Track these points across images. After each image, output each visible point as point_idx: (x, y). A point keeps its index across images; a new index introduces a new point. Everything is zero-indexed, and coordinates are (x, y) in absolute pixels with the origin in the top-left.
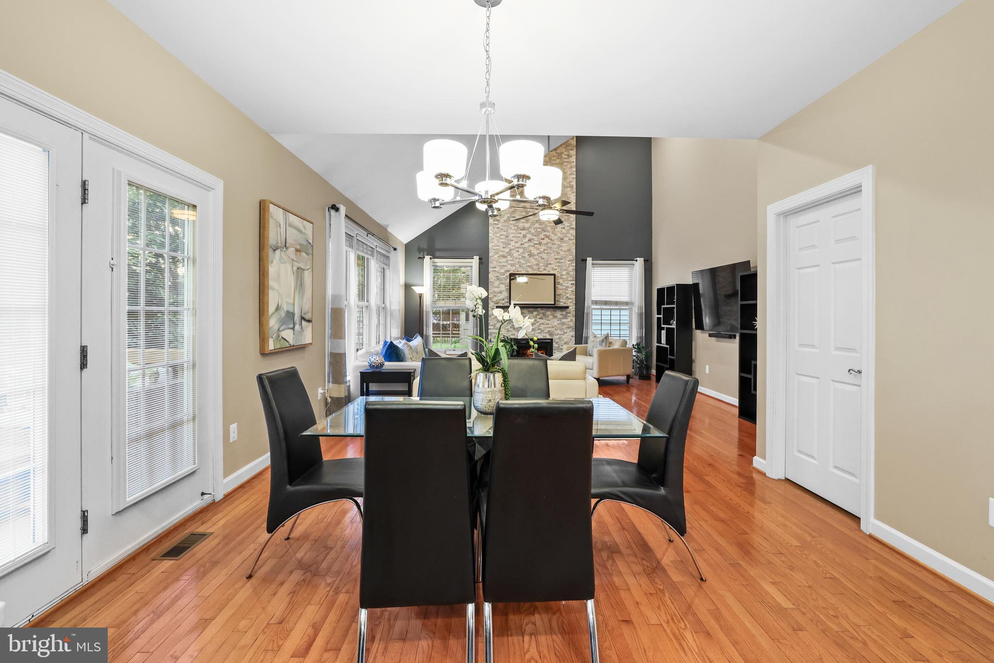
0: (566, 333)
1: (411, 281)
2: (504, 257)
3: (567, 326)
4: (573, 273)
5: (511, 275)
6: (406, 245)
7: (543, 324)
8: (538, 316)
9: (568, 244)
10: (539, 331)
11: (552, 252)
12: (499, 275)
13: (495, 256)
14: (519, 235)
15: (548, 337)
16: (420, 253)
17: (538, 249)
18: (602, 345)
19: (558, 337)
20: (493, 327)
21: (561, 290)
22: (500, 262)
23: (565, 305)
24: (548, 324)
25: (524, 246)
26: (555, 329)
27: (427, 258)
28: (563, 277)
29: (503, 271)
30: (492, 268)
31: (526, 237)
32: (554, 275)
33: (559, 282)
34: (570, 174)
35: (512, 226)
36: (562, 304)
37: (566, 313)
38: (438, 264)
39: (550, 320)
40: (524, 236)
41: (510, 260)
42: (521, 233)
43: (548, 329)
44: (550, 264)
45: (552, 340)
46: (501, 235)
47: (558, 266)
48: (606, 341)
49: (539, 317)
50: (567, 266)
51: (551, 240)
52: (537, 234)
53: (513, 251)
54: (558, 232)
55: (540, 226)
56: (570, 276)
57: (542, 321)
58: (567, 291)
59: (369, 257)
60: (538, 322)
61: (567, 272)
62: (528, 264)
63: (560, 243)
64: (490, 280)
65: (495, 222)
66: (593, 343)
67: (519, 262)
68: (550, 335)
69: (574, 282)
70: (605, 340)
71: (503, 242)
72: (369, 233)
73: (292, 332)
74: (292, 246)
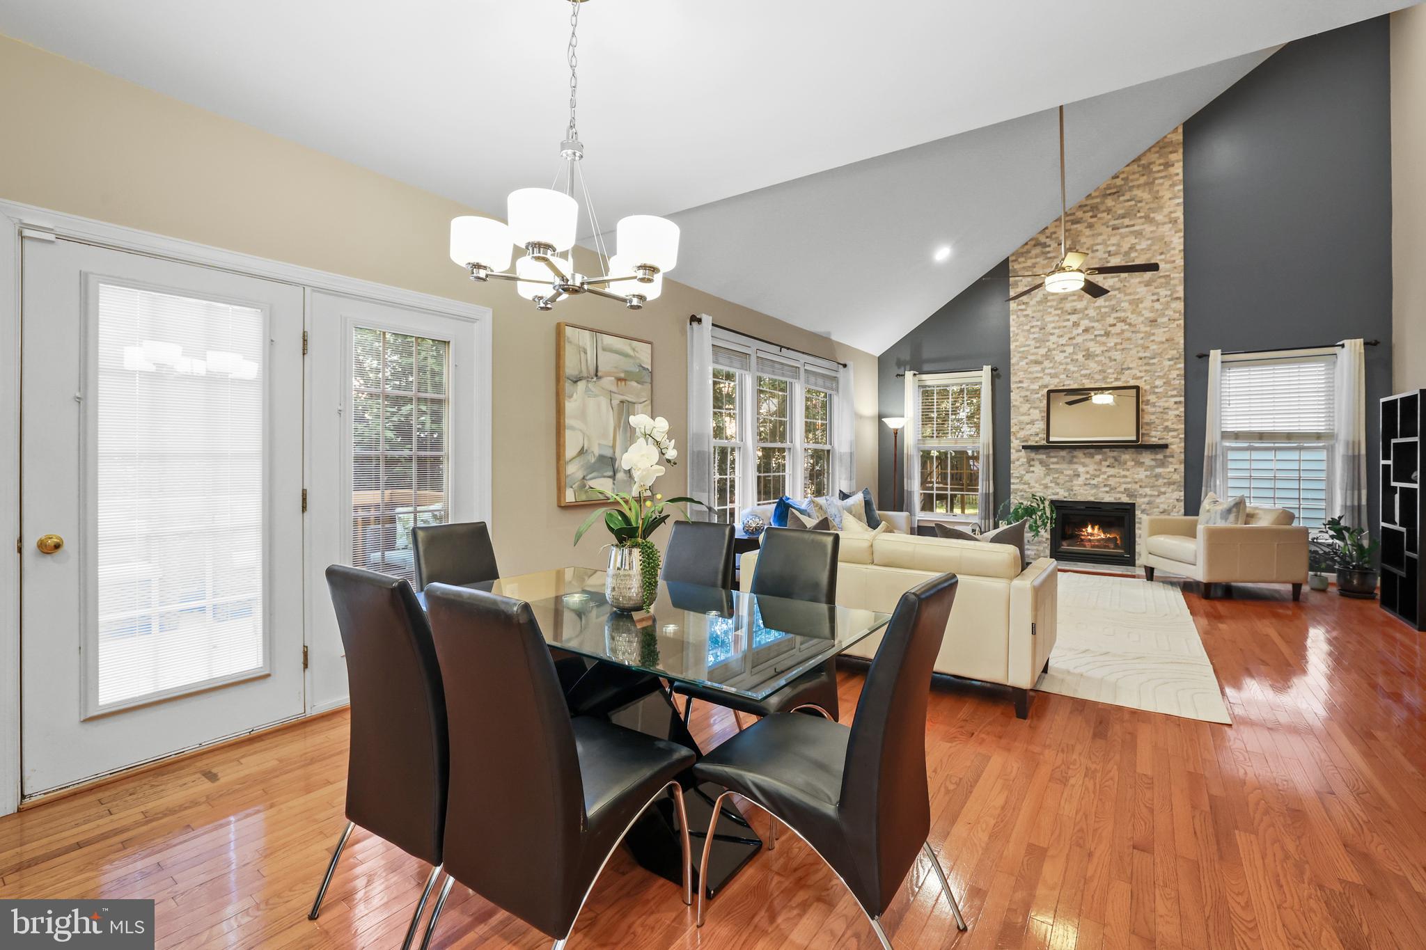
0: (1165, 493)
1: (887, 410)
2: (1037, 362)
3: (1165, 481)
4: (1180, 383)
5: (1049, 392)
6: (879, 358)
7: (1111, 476)
8: (1103, 463)
9: (1167, 329)
10: (1107, 489)
11: (1131, 346)
12: (1028, 393)
13: (1021, 363)
14: (1065, 324)
15: (1125, 499)
16: (899, 368)
17: (1104, 344)
18: (1226, 519)
19: (1146, 500)
20: (1018, 481)
21: (1153, 414)
22: (1030, 373)
23: (1161, 442)
24: (1125, 477)
25: (1074, 341)
26: (1140, 487)
27: (909, 375)
28: (1157, 390)
29: (1035, 386)
30: (1016, 382)
31: (1078, 325)
32: (1137, 388)
33: (1149, 400)
34: (1170, 199)
35: (1052, 310)
36: (1154, 441)
37: (1165, 457)
38: (928, 383)
39: (1128, 470)
40: (1076, 324)
41: (1049, 368)
42: (1068, 320)
43: (1124, 486)
44: (1129, 369)
45: (1134, 504)
46: (1032, 327)
47: (1146, 371)
48: (1238, 512)
49: (1107, 463)
50: (1167, 369)
51: (1130, 324)
52: (1103, 317)
53: (1054, 352)
54: (1145, 308)
55: (1107, 304)
56: (1171, 388)
57: (1111, 471)
58: (1166, 417)
59: (791, 380)
60: (1105, 473)
61: (1164, 380)
62: (1083, 372)
63: (1148, 329)
64: (1013, 403)
65: (1020, 307)
66: (1208, 514)
67: (1065, 369)
68: (1129, 496)
69: (1182, 399)
70: (1234, 510)
71: (1035, 338)
72: (782, 347)
73: (610, 481)
74: (608, 374)
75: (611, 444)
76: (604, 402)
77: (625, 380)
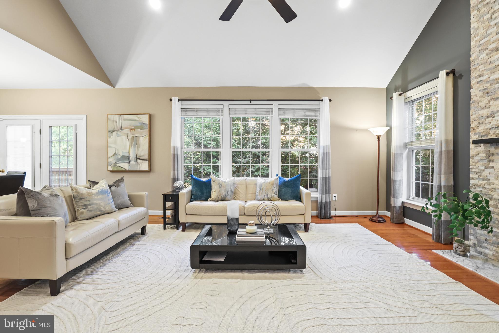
6: (386, 88)
72: (251, 100)
73: (128, 164)
74: (126, 128)
75: (128, 151)
76: (124, 138)
77: (134, 129)
